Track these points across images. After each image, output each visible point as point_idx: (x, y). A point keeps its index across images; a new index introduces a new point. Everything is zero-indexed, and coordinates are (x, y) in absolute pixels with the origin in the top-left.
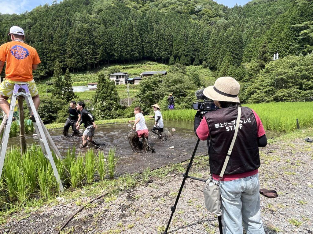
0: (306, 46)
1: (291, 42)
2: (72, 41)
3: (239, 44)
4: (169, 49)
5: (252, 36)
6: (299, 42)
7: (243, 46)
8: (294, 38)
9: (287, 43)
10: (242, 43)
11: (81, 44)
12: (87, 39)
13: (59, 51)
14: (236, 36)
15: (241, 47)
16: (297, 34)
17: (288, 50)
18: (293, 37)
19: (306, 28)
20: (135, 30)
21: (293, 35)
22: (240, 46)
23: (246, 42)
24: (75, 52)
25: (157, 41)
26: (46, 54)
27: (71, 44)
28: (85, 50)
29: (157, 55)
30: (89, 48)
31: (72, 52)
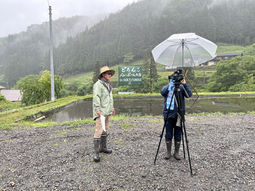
2: (154, 31)
4: (244, 30)
11: (161, 33)
12: (166, 28)
13: (143, 39)
20: (210, 14)
24: (156, 39)
25: (232, 23)
26: (134, 43)
27: (153, 34)
28: (164, 37)
29: (232, 37)
30: (167, 35)
31: (154, 40)
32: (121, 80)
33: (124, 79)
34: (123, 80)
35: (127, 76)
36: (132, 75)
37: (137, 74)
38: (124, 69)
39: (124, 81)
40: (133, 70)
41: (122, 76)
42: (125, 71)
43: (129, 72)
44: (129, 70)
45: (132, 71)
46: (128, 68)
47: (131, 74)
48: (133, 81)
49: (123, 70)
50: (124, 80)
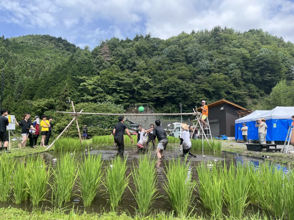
0: (85, 95)
1: (73, 90)
3: (10, 79)
5: (24, 74)
6: (79, 91)
7: (15, 82)
8: (75, 87)
9: (70, 90)
10: (13, 78)
14: (8, 69)
15: (13, 83)
16: (77, 84)
17: (71, 96)
18: (74, 85)
19: (83, 81)
21: (74, 84)
22: (12, 81)
23: (18, 78)
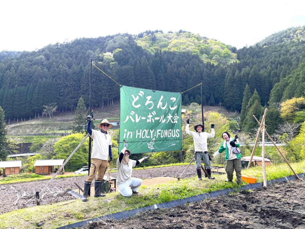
32: (128, 133)
33: (139, 132)
34: (134, 135)
35: (146, 120)
36: (158, 118)
37: (170, 117)
38: (138, 97)
39: (139, 136)
40: (160, 103)
41: (133, 121)
42: (139, 105)
43: (152, 111)
44: (151, 102)
45: (158, 107)
46: (147, 98)
47: (156, 116)
48: (159, 136)
49: (135, 100)
50: (137, 134)
